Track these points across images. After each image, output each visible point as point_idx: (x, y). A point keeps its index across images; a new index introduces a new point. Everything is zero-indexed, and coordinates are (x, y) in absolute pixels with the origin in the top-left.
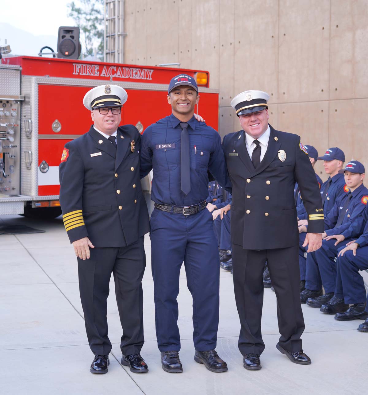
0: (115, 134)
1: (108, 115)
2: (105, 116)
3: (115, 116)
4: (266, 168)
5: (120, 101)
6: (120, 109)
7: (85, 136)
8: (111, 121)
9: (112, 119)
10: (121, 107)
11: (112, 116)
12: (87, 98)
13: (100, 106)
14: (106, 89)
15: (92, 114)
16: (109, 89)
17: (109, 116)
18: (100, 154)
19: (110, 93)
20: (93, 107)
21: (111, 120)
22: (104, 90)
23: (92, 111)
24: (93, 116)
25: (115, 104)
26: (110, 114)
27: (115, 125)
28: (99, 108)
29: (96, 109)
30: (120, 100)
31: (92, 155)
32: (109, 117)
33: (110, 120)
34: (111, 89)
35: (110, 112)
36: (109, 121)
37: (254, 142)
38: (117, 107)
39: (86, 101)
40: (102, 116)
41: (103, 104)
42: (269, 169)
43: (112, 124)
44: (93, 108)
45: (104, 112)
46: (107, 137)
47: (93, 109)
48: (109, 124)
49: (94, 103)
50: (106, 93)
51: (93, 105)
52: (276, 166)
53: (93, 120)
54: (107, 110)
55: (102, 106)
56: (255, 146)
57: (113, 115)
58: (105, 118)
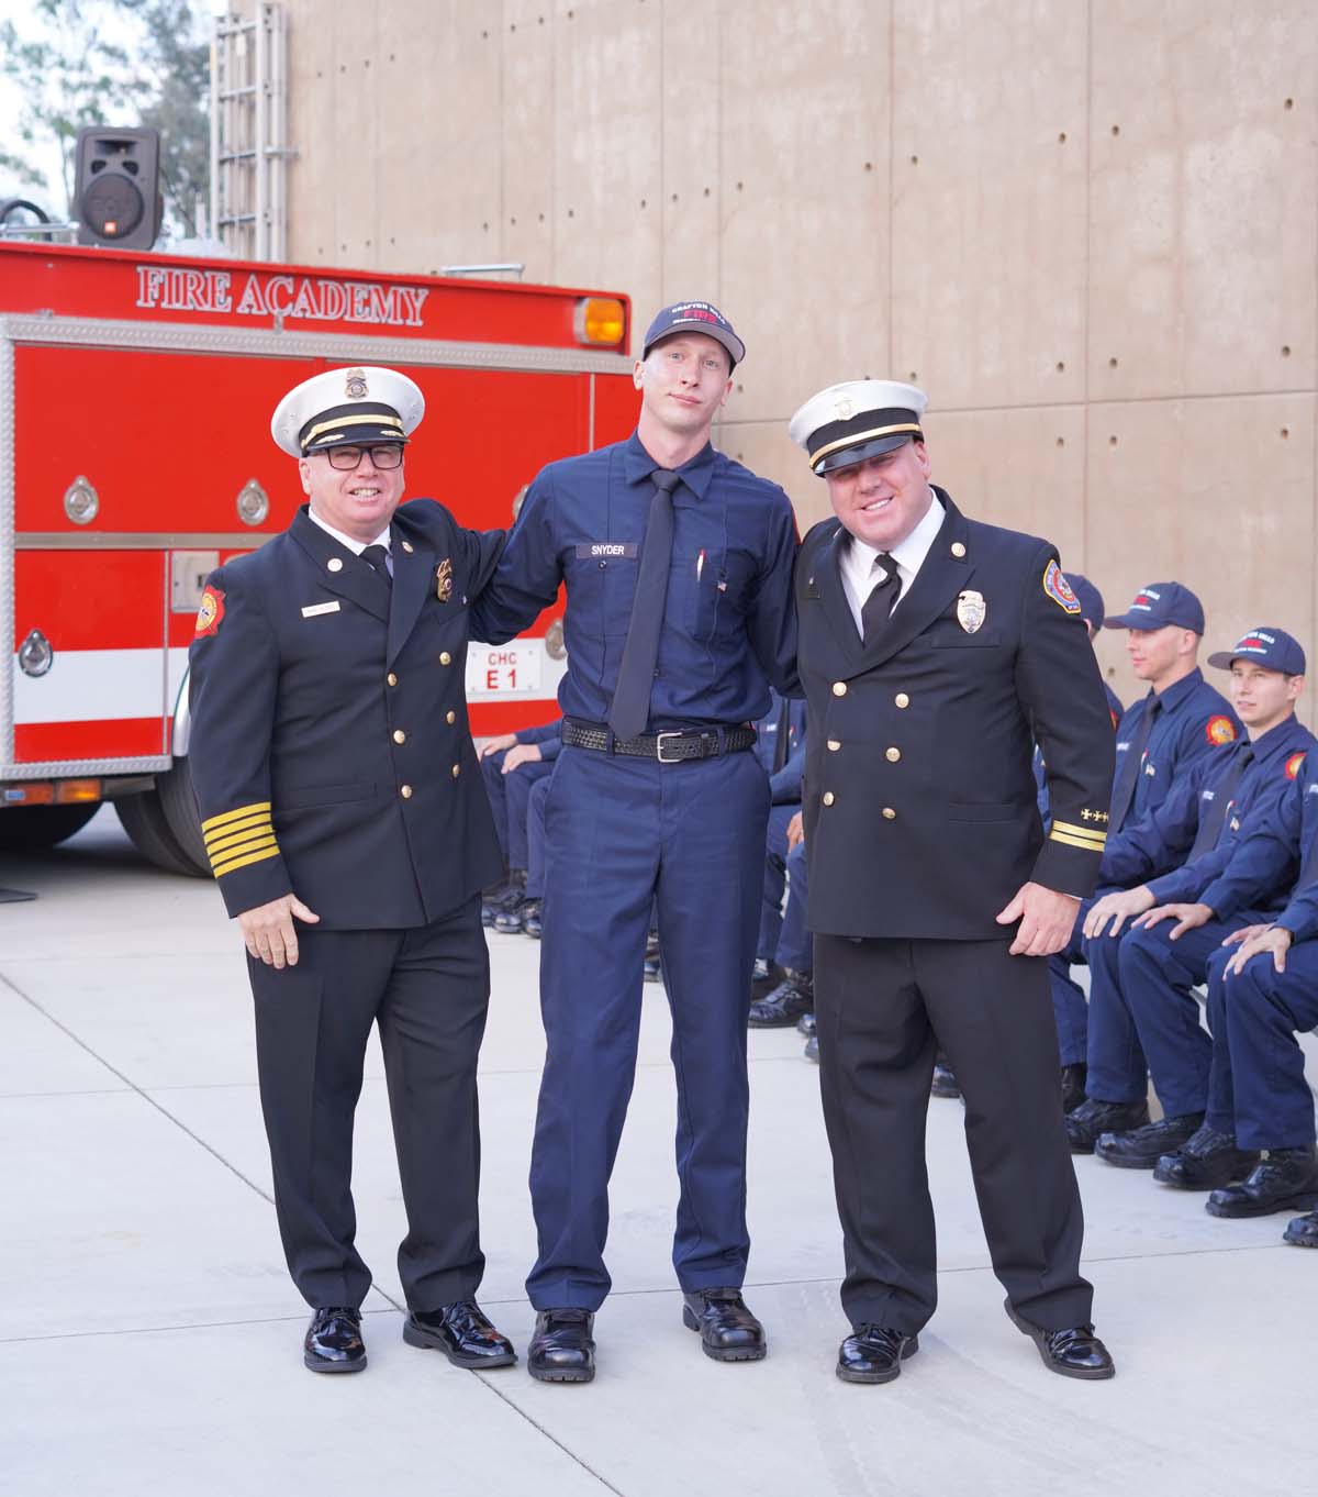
0: (383, 539)
1: (359, 473)
2: (349, 476)
3: (384, 473)
5: (400, 425)
6: (401, 452)
7: (279, 544)
8: (370, 493)
9: (375, 484)
10: (403, 444)
11: (375, 476)
12: (285, 414)
13: (332, 442)
14: (349, 382)
15: (303, 470)
16: (361, 382)
17: (361, 477)
18: (334, 606)
19: (364, 396)
20: (306, 446)
21: (371, 489)
22: (346, 385)
23: (302, 460)
24: (306, 478)
25: (383, 432)
26: (366, 467)
27: (386, 506)
28: (327, 450)
29: (318, 452)
30: (399, 420)
31: (308, 612)
32: (361, 480)
33: (367, 489)
34: (368, 383)
35: (366, 460)
36: (364, 492)
37: (879, 561)
38: (390, 442)
39: (281, 425)
40: (339, 475)
41: (342, 436)
43: (373, 503)
44: (308, 448)
45: (344, 462)
46: (358, 548)
47: (306, 453)
48: (362, 504)
49: (309, 432)
50: (350, 397)
51: (305, 439)
53: (307, 489)
54: (354, 455)
55: (338, 440)
57: (377, 472)
58: (349, 481)
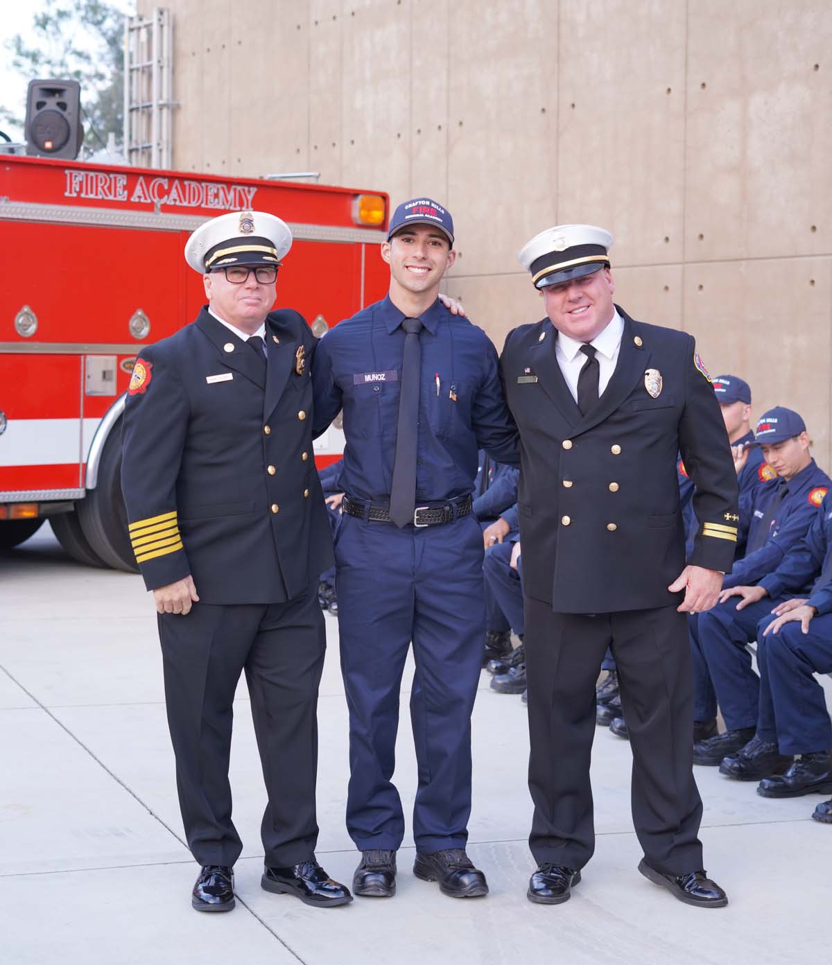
0: (261, 332)
1: (247, 285)
2: (239, 288)
3: (264, 286)
4: (611, 415)
5: (275, 252)
6: (277, 271)
7: (189, 332)
8: (253, 300)
9: (255, 294)
10: (276, 266)
11: (257, 289)
12: (195, 243)
13: (229, 263)
14: (242, 221)
15: (206, 282)
16: (250, 222)
17: (248, 288)
18: (229, 377)
19: (252, 231)
20: (209, 266)
22: (238, 223)
23: (206, 275)
24: (209, 288)
25: (264, 258)
26: (251, 282)
27: (263, 309)
28: (225, 269)
29: (218, 270)
30: (274, 250)
31: (211, 380)
32: (249, 291)
33: (252, 297)
34: (255, 223)
35: (252, 277)
36: (248, 299)
37: (582, 350)
38: (269, 265)
39: (191, 250)
40: (232, 287)
41: (235, 259)
42: (617, 417)
43: (256, 306)
44: (211, 267)
45: (236, 277)
46: (245, 337)
47: (209, 271)
49: (212, 255)
50: (242, 231)
51: (208, 260)
52: (635, 408)
53: (208, 295)
54: (243, 273)
55: (232, 262)
56: (584, 358)
57: (259, 286)
58: (239, 291)
